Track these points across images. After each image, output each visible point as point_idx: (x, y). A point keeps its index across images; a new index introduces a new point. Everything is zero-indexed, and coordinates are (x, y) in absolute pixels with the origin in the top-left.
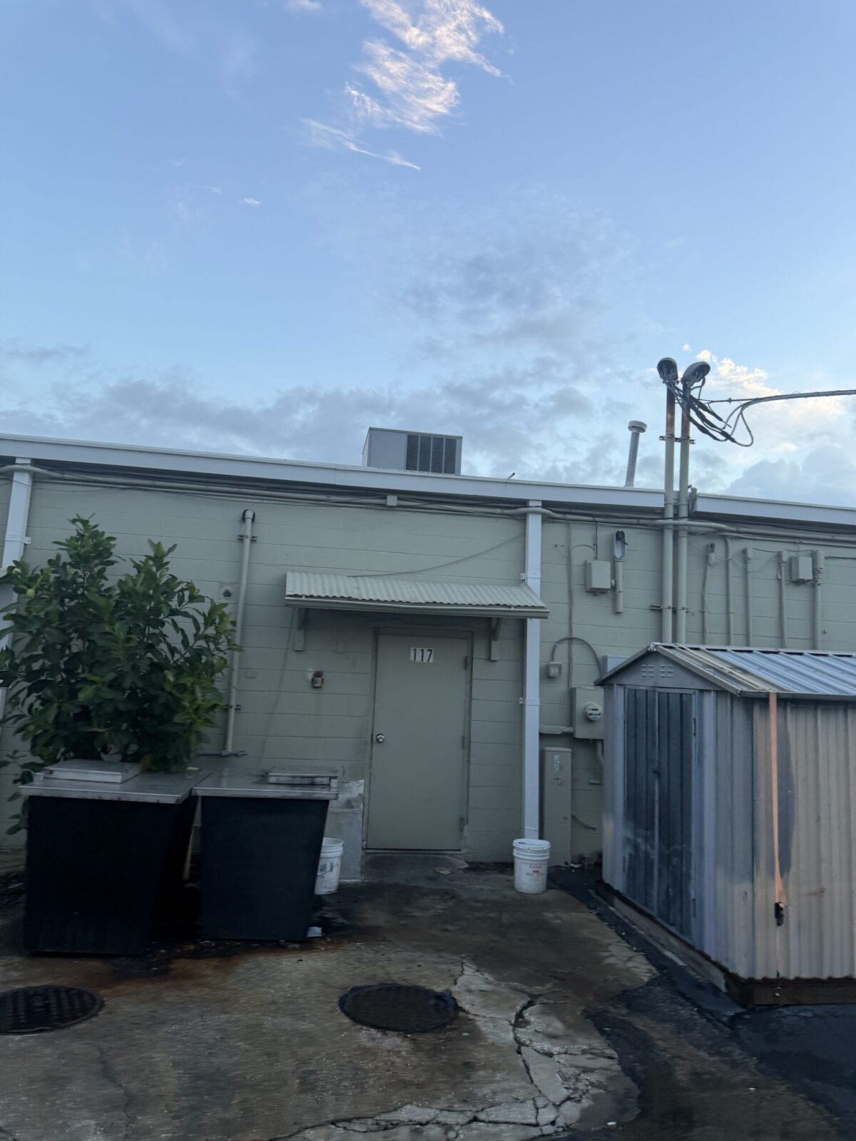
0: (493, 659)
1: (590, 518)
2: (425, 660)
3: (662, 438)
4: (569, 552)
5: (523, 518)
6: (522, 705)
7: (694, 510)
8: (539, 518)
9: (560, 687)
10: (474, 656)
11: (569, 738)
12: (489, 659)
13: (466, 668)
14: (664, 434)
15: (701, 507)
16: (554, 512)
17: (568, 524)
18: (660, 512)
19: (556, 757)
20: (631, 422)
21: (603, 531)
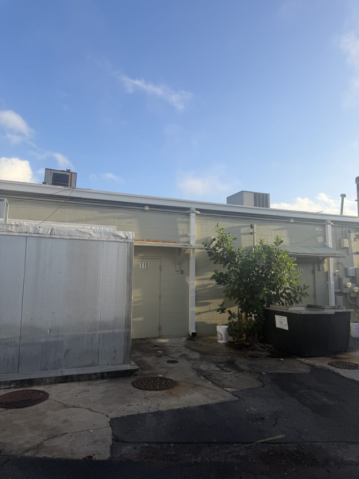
0: (320, 270)
1: (341, 225)
2: (302, 271)
3: (356, 200)
4: (336, 236)
5: (324, 226)
6: (328, 284)
8: (330, 225)
9: (337, 278)
10: (315, 269)
11: (341, 293)
12: (319, 270)
13: (313, 273)
14: (357, 199)
16: (334, 224)
18: (357, 223)
19: (339, 299)
20: (341, 194)
21: (344, 229)
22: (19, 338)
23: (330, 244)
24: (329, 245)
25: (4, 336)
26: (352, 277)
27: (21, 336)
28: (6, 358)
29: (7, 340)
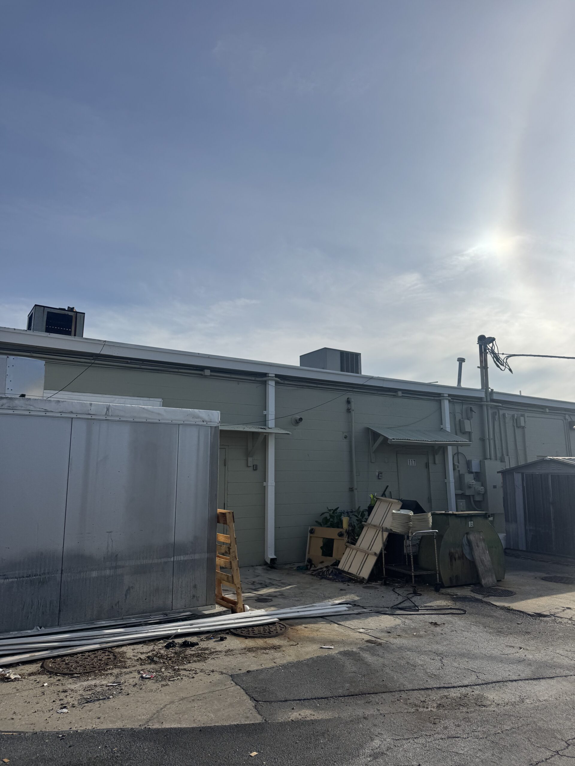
1: (461, 401)
2: (413, 465)
3: (478, 367)
4: (455, 415)
5: (440, 402)
6: (446, 483)
7: (492, 398)
8: (448, 401)
9: (457, 474)
10: (429, 462)
11: (462, 496)
12: (435, 463)
13: (427, 468)
15: (495, 397)
16: (452, 399)
17: (454, 404)
18: (481, 399)
19: (461, 504)
20: (458, 358)
21: (465, 407)
22: (60, 572)
23: (448, 426)
24: (447, 428)
25: (39, 570)
26: (476, 472)
28: (42, 602)
29: (43, 576)
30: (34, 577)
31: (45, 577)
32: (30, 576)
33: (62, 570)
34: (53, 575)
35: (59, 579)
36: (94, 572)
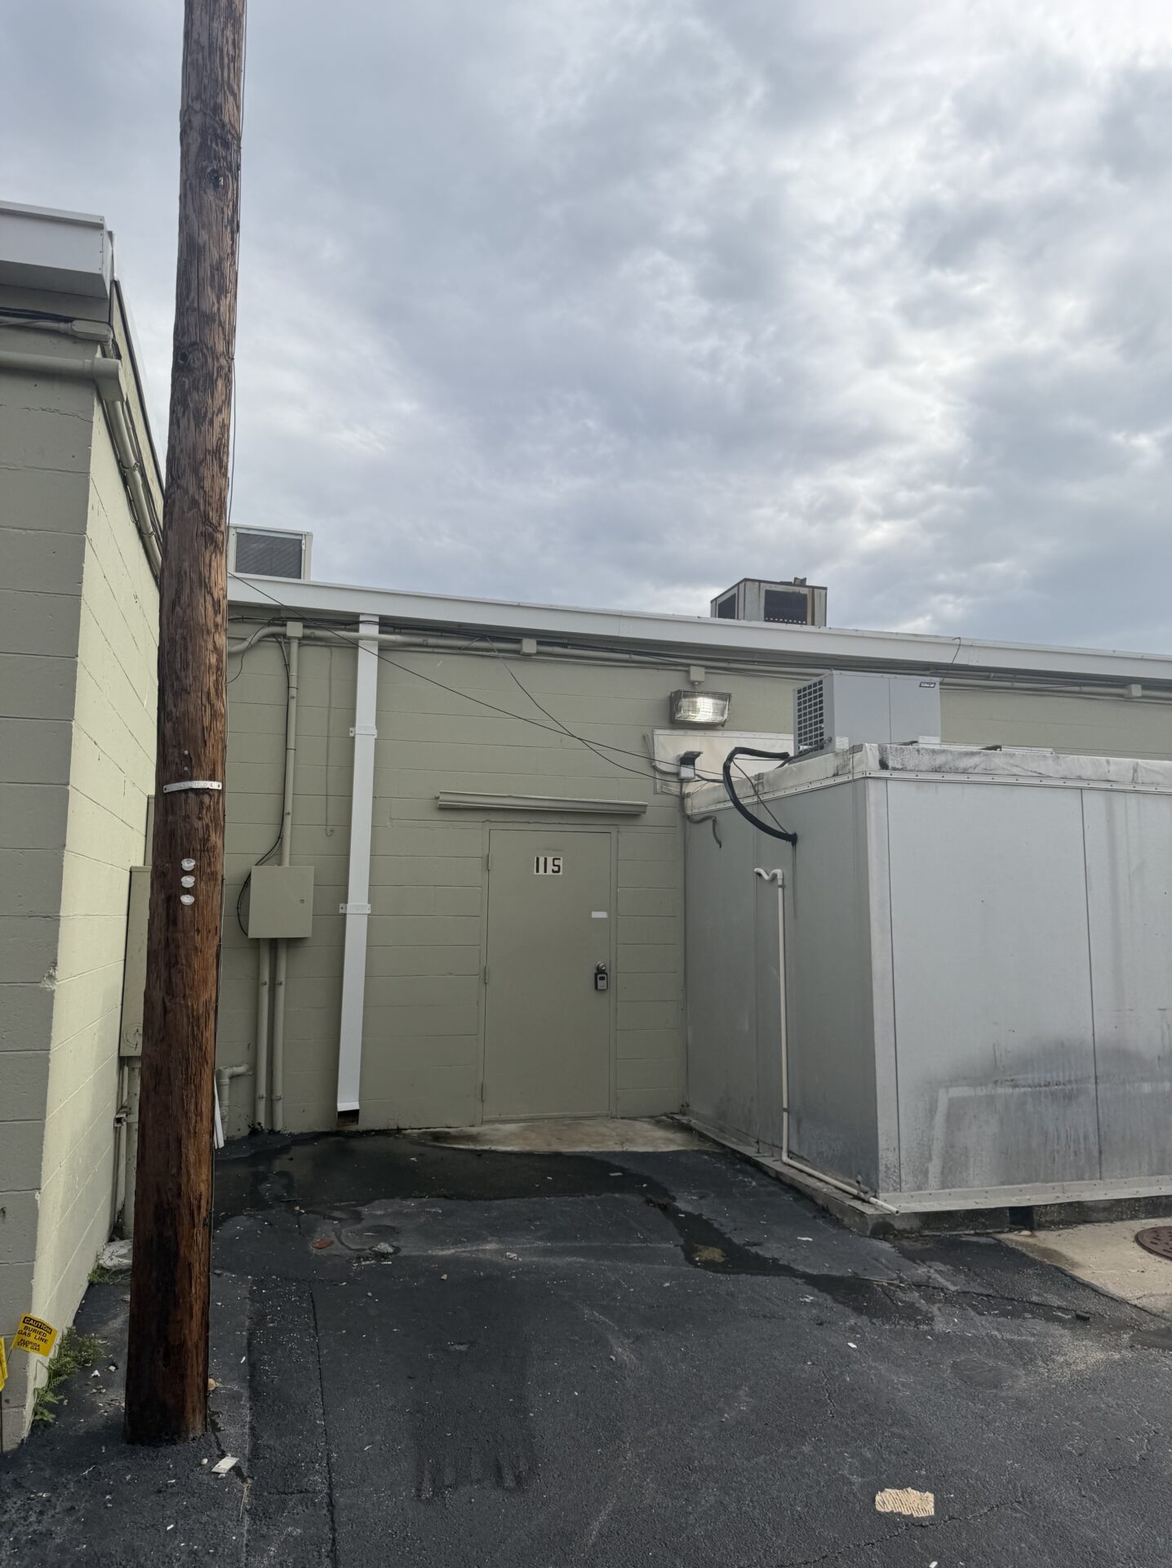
22: (1093, 1080)
25: (1061, 1075)
27: (1098, 1074)
28: (1072, 1137)
29: (1069, 1087)
30: (1056, 1087)
31: (1072, 1089)
32: (1048, 1085)
33: (1096, 1078)
34: (1083, 1086)
35: (1093, 1093)
36: (1146, 1084)
